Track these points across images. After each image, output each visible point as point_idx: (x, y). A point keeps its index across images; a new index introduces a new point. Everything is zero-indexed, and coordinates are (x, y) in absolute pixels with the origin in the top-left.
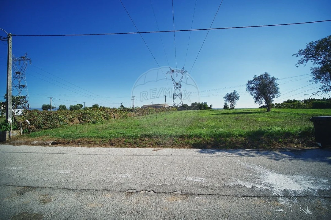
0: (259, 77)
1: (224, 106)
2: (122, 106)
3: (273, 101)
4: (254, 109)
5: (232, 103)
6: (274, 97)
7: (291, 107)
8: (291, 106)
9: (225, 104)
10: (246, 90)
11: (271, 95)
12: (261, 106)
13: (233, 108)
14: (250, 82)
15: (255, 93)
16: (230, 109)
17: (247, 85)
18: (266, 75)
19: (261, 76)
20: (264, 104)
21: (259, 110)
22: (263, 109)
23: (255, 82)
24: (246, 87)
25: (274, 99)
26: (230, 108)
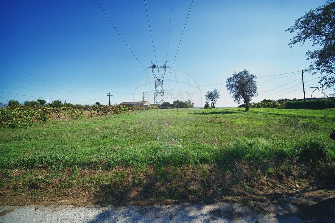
0: (238, 74)
1: (206, 104)
2: (98, 103)
3: (252, 100)
4: (233, 108)
5: (213, 102)
6: (252, 96)
7: (267, 107)
8: (267, 105)
9: (206, 102)
10: (226, 88)
11: (250, 94)
12: (240, 106)
13: (213, 107)
14: (230, 80)
15: (235, 91)
16: (210, 108)
17: (227, 82)
18: (245, 72)
19: (241, 73)
20: (243, 103)
21: (238, 109)
22: (241, 109)
23: (234, 79)
24: (225, 84)
25: (252, 98)
26: (211, 106)
